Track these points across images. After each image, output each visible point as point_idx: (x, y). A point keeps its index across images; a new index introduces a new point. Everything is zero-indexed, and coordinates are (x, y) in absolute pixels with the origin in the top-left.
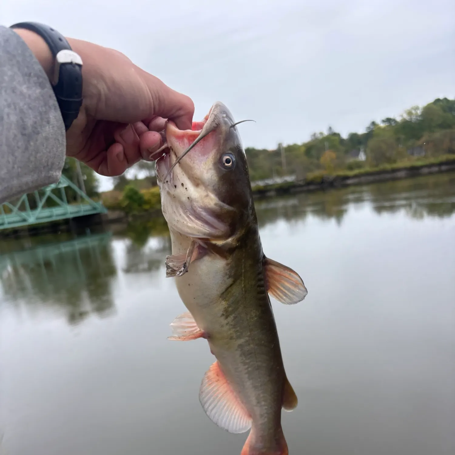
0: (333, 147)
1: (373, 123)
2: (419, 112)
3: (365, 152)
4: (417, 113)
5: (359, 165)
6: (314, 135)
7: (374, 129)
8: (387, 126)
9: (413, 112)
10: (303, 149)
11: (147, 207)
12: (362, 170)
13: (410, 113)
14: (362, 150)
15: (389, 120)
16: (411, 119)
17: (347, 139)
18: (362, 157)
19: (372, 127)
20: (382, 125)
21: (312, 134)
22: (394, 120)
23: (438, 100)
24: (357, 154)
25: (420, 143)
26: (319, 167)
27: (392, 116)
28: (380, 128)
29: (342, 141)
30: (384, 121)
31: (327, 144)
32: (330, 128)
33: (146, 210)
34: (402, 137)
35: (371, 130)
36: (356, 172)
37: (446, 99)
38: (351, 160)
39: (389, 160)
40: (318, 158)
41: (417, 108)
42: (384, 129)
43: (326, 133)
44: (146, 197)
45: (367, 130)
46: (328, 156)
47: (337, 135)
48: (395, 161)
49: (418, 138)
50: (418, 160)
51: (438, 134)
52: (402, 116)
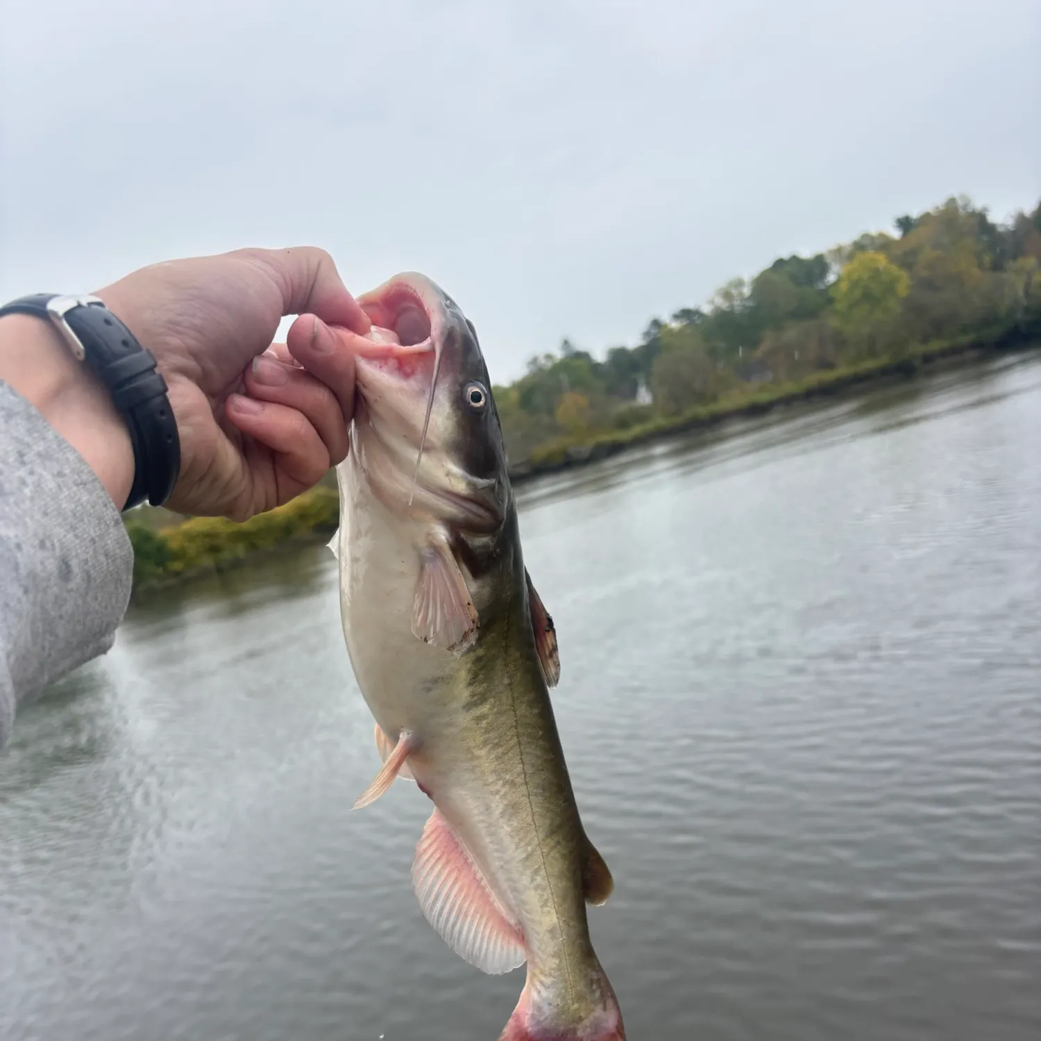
0: (578, 384)
1: (656, 323)
2: (747, 291)
3: (648, 384)
4: (741, 294)
5: (640, 416)
6: (534, 361)
7: (659, 335)
8: (685, 326)
9: (734, 292)
10: (514, 396)
11: (177, 566)
12: (649, 426)
13: (727, 295)
14: (641, 381)
15: (686, 314)
16: (732, 306)
17: (606, 363)
18: (644, 397)
19: (653, 331)
20: (675, 325)
21: (529, 359)
22: (697, 313)
23: (780, 263)
24: (633, 393)
25: (759, 353)
26: (555, 429)
27: (691, 305)
28: (671, 332)
29: (595, 367)
30: (676, 317)
31: (564, 378)
32: (566, 343)
33: (177, 574)
34: (722, 345)
35: (652, 337)
36: (637, 430)
37: (795, 259)
38: (622, 407)
39: (702, 397)
40: (551, 411)
41: (739, 284)
42: (680, 333)
43: (559, 354)
44: (174, 545)
45: (644, 338)
46: (571, 405)
47: (583, 356)
48: (714, 399)
49: (753, 344)
50: (762, 389)
51: (792, 333)
52: (712, 302)
